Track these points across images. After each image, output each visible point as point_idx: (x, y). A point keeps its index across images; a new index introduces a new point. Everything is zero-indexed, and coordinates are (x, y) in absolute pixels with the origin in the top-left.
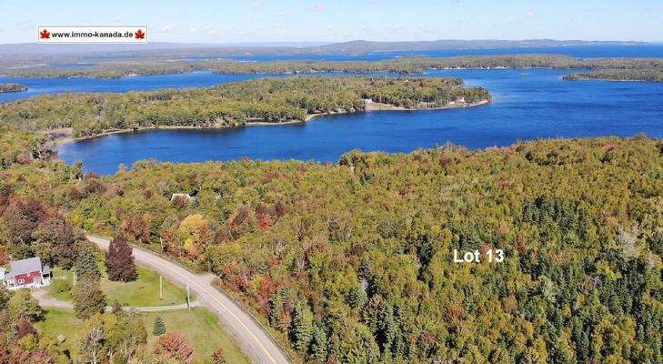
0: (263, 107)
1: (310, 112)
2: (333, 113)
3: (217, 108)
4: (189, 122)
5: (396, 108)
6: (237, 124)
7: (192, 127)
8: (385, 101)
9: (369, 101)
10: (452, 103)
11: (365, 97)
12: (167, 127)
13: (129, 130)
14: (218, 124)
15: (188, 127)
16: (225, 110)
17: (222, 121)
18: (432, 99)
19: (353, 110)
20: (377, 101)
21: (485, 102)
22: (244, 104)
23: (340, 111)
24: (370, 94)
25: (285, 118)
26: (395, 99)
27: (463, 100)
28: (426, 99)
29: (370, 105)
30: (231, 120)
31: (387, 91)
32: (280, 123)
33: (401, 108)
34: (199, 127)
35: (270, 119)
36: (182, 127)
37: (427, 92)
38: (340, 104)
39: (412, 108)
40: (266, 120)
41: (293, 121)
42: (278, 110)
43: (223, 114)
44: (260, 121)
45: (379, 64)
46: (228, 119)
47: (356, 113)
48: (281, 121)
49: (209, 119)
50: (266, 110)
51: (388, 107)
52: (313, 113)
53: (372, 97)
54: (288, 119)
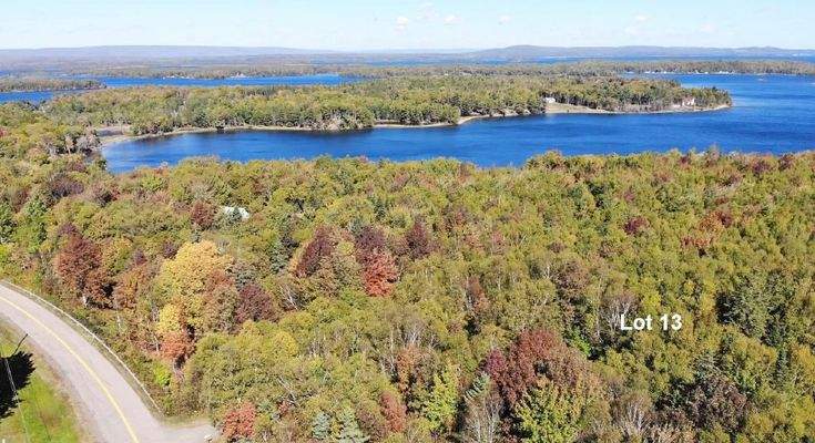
0: (399, 104)
1: (465, 114)
2: (497, 115)
3: (334, 103)
4: (294, 123)
5: (594, 111)
6: (360, 126)
7: (298, 128)
8: (575, 100)
9: (551, 100)
10: (677, 106)
11: (544, 95)
12: (264, 127)
13: (210, 129)
14: (334, 125)
15: (294, 128)
16: (345, 105)
17: (340, 121)
18: (644, 100)
19: (526, 112)
20: (562, 100)
21: (724, 106)
22: (374, 101)
23: (508, 113)
24: (551, 91)
25: (428, 120)
26: (591, 98)
27: (693, 102)
28: (634, 100)
29: (552, 107)
30: (352, 119)
33: (599, 111)
34: (307, 128)
35: (407, 120)
36: (285, 128)
37: (634, 89)
38: (509, 103)
40: (402, 122)
41: (440, 124)
42: (420, 108)
43: (342, 111)
44: (393, 123)
46: (349, 118)
47: (533, 115)
48: (422, 124)
49: (320, 116)
50: (402, 108)
51: (580, 109)
52: (469, 115)
53: (555, 95)
54: (433, 121)
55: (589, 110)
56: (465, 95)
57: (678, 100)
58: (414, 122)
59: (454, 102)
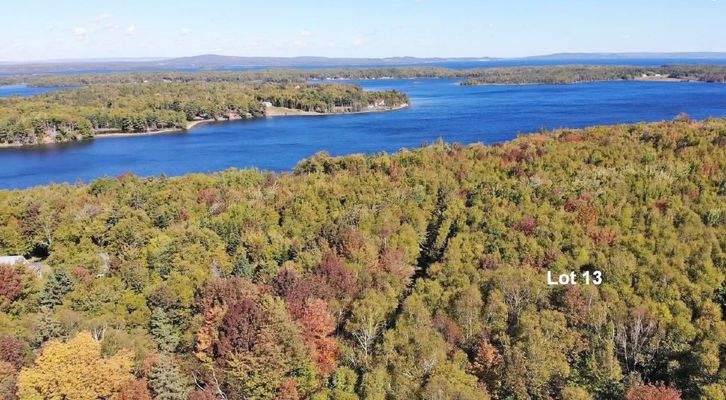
0: (115, 112)
1: (190, 119)
2: (221, 119)
5: (307, 113)
6: (79, 137)
7: (6, 144)
8: (288, 104)
9: (268, 104)
10: (372, 106)
14: (50, 137)
16: (58, 115)
17: (55, 133)
18: (345, 102)
19: (249, 115)
20: (277, 104)
22: (92, 111)
24: (267, 96)
25: (154, 126)
26: (304, 102)
27: (382, 103)
28: (337, 103)
29: (271, 111)
30: (69, 131)
32: (150, 133)
33: (312, 113)
34: (19, 144)
35: (131, 128)
37: (336, 94)
39: (326, 113)
40: (124, 130)
41: (167, 130)
42: (143, 115)
43: (56, 123)
44: (113, 132)
46: (66, 130)
47: (255, 119)
48: (150, 131)
49: (33, 130)
50: (123, 116)
51: (294, 112)
52: (193, 120)
53: (271, 99)
54: (159, 127)
55: (303, 113)
56: (184, 101)
57: (371, 102)
58: (137, 130)
59: (175, 107)
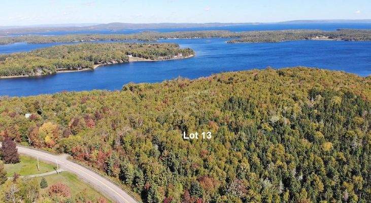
0: (65, 61)
2: (110, 63)
3: (38, 64)
4: (20, 74)
5: (147, 60)
6: (51, 73)
7: (22, 76)
8: (140, 56)
9: (131, 56)
10: (176, 57)
11: (128, 54)
12: (6, 77)
14: (39, 73)
15: (20, 76)
16: (43, 64)
17: (41, 71)
18: (165, 55)
19: (121, 61)
20: (135, 56)
21: (192, 55)
22: (56, 61)
23: (114, 62)
24: (130, 52)
25: (81, 68)
26: (145, 55)
27: (181, 55)
28: (162, 55)
29: (131, 59)
30: (47, 70)
31: (140, 51)
32: (79, 70)
33: (149, 60)
34: (27, 76)
35: (71, 68)
36: (15, 76)
37: (161, 51)
38: (113, 58)
39: (155, 60)
40: (69, 69)
41: (86, 69)
42: (76, 63)
43: (42, 67)
44: (64, 70)
45: (132, 36)
46: (45, 70)
47: (124, 63)
49: (33, 70)
50: (68, 63)
51: (141, 59)
52: (97, 64)
53: (132, 54)
54: (83, 68)
55: (145, 60)
56: (95, 56)
58: (74, 69)
